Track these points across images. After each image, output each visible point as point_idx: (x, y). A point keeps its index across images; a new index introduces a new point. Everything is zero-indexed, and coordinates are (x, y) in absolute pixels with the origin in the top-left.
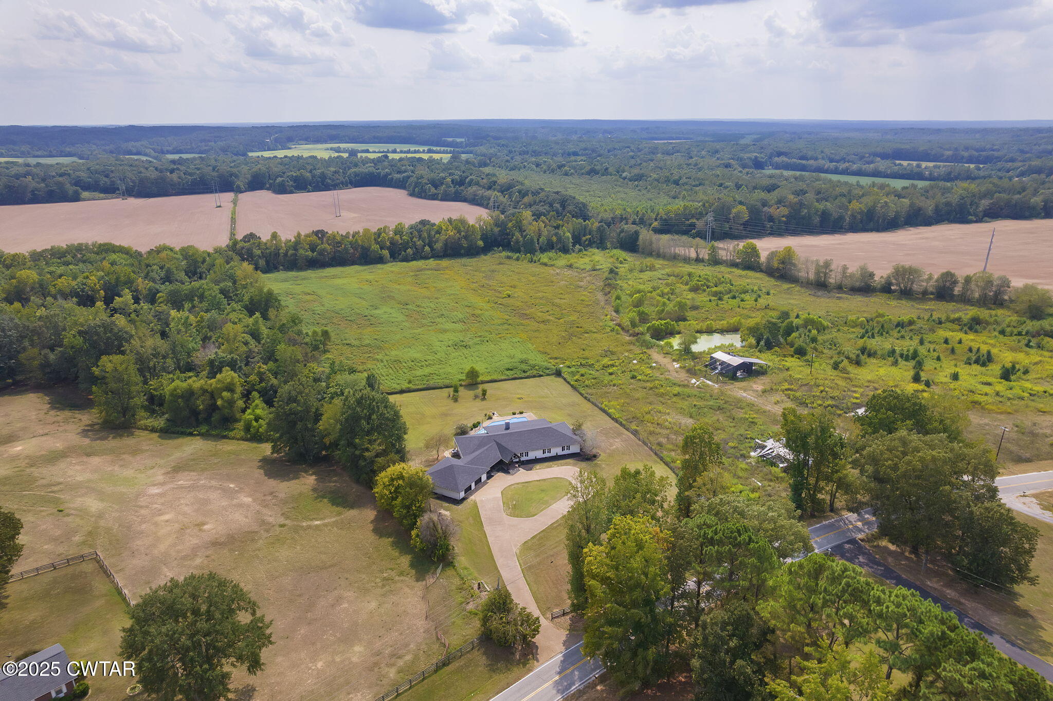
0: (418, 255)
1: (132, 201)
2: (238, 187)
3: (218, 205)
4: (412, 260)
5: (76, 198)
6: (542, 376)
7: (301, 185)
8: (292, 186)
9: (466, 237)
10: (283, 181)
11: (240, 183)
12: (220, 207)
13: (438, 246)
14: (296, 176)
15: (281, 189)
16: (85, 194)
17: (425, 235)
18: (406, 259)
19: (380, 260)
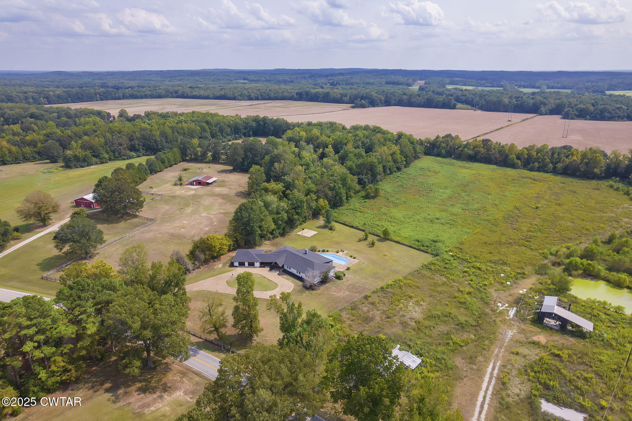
0: (542, 169)
1: (479, 112)
2: (541, 111)
3: (510, 120)
4: (536, 171)
5: (454, 107)
6: (427, 253)
7: (582, 114)
8: (575, 115)
9: (587, 164)
10: (569, 110)
11: (543, 109)
12: (510, 121)
13: (559, 165)
14: (583, 108)
15: (566, 116)
16: (459, 105)
17: (556, 156)
18: (531, 170)
19: (513, 166)
